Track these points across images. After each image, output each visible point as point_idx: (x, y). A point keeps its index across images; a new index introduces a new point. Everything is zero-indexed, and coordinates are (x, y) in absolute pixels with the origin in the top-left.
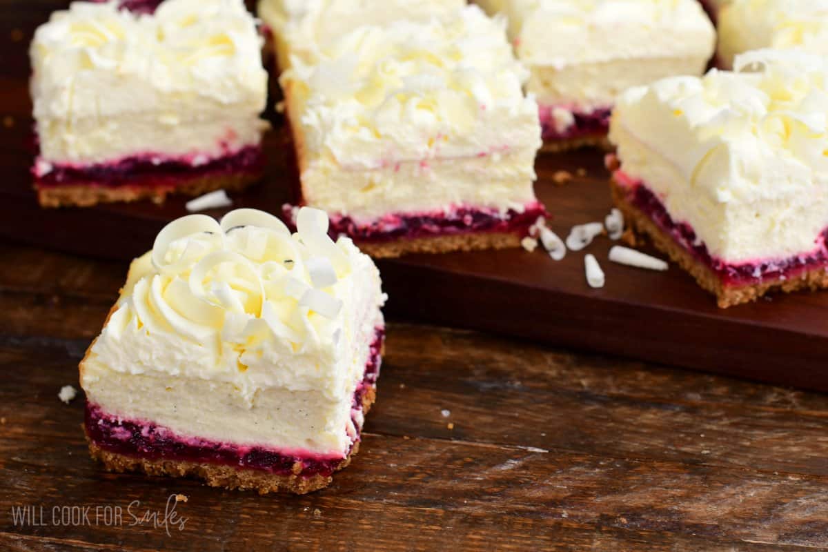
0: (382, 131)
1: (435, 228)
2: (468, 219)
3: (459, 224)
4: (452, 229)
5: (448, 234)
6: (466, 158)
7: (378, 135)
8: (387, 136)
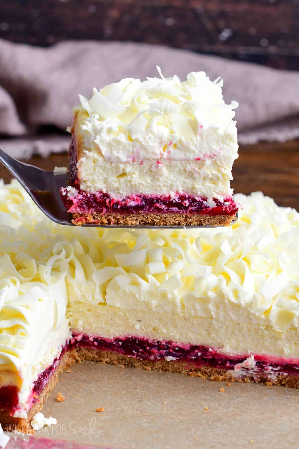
0: (134, 137)
1: (163, 207)
2: (187, 203)
3: (179, 205)
4: (176, 209)
5: (172, 212)
6: (187, 160)
7: (130, 139)
8: (137, 140)
